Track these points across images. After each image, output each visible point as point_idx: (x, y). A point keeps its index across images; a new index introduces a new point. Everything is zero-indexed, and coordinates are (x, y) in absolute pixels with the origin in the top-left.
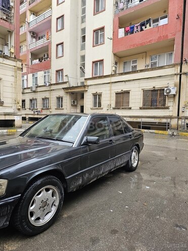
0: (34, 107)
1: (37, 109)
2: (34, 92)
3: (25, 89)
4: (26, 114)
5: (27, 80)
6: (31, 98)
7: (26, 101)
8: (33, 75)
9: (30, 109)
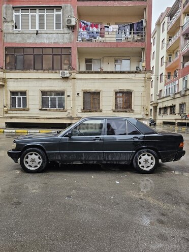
0: (183, 112)
1: (185, 114)
2: (184, 96)
3: (176, 94)
4: (175, 119)
5: (178, 85)
6: (181, 103)
7: (176, 106)
8: (184, 79)
9: (179, 114)
